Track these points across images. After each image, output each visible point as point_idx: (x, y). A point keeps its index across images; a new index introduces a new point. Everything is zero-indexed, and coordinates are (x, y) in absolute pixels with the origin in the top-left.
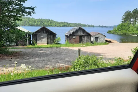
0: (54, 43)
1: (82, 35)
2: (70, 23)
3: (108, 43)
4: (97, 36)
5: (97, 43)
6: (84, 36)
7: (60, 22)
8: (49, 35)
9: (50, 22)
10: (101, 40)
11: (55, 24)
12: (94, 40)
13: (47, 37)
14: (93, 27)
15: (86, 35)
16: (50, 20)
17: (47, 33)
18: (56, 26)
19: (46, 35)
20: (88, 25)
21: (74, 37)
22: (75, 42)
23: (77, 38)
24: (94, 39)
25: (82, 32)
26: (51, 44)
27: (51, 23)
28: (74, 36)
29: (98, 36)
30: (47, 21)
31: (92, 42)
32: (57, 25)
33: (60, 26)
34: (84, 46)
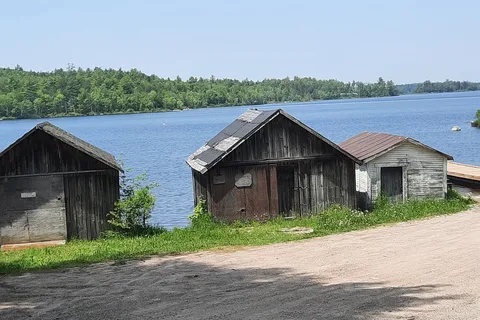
0: (114, 228)
1: (295, 163)
2: (248, 84)
3: (468, 202)
4: (392, 162)
5: (394, 203)
6: (306, 168)
7: (185, 79)
8: (77, 177)
9: (121, 83)
10: (422, 181)
11: (153, 93)
12: (377, 187)
13: (63, 196)
14: (392, 91)
15: (318, 162)
16: (121, 75)
17: (58, 169)
18: (159, 105)
19: (55, 178)
20: (361, 85)
21: (244, 181)
22: (251, 211)
23: (261, 181)
24: (373, 182)
25: (292, 143)
26: (93, 237)
27: (128, 90)
28: (243, 169)
29: (401, 161)
30: (107, 80)
31: (362, 202)
32: (168, 99)
33: (186, 104)
34: (307, 237)
